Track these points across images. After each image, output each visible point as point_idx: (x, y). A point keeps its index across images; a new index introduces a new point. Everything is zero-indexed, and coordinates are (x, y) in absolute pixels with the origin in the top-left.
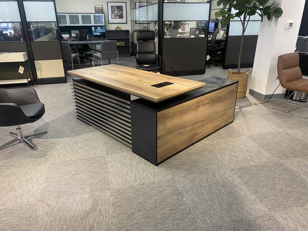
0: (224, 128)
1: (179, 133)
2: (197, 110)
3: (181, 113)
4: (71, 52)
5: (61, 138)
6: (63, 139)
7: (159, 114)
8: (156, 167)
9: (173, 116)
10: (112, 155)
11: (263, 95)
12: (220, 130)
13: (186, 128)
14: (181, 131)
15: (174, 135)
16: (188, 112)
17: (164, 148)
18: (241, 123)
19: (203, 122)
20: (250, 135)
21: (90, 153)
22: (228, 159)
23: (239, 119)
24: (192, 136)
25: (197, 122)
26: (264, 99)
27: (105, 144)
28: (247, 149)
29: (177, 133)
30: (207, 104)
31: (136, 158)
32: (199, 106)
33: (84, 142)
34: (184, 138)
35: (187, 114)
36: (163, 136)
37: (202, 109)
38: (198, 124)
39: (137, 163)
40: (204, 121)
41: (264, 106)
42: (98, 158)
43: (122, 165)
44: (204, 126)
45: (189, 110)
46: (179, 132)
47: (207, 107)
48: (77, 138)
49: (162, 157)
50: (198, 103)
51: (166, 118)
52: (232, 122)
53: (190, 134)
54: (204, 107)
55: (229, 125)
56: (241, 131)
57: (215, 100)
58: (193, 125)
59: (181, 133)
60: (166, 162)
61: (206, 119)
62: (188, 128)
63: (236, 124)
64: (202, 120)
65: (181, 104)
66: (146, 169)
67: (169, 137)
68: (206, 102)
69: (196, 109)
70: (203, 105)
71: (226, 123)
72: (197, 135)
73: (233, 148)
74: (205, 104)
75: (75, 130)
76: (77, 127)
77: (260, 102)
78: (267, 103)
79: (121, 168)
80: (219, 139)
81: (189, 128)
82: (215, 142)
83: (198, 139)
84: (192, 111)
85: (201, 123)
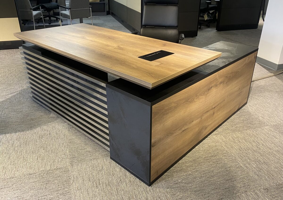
0: (237, 113)
1: (183, 131)
2: (208, 93)
3: (187, 101)
4: (31, 9)
5: (4, 134)
6: (8, 135)
7: (155, 108)
8: (149, 188)
9: (176, 107)
10: (80, 165)
11: (277, 64)
12: (233, 117)
13: (193, 122)
14: (186, 128)
15: (175, 136)
16: (196, 99)
17: (161, 157)
18: (257, 106)
19: (213, 110)
20: (275, 124)
21: (45, 161)
22: (254, 168)
23: (252, 98)
24: (200, 132)
25: (207, 110)
26: (276, 69)
27: (70, 144)
28: (277, 149)
29: (180, 131)
30: (221, 83)
31: (116, 171)
32: (211, 87)
33: (38, 140)
34: (189, 136)
35: (195, 102)
36: (160, 140)
37: (214, 91)
38: (208, 114)
39: (119, 180)
40: (215, 108)
41: (279, 79)
42: (58, 172)
43: (95, 185)
44: (215, 115)
45: (198, 95)
46: (183, 129)
47: (220, 87)
48: (29, 134)
49: (157, 172)
50: (211, 83)
51: (165, 112)
52: (246, 103)
53: (197, 129)
54: (217, 88)
55: (243, 108)
56: (261, 118)
57: (230, 76)
58: (202, 116)
59: (185, 130)
60: (163, 176)
61: (218, 105)
62: (195, 122)
63: (251, 106)
64: (213, 107)
65: (188, 88)
66: (132, 193)
67: (169, 140)
68: (220, 80)
69: (206, 93)
70: (216, 86)
71: (239, 107)
72: (206, 128)
73: (258, 147)
74: (218, 83)
75: (28, 119)
76: (31, 114)
77: (272, 74)
78: (281, 75)
79: (93, 191)
80: (234, 131)
81: (197, 121)
82: (230, 137)
83: (207, 134)
84: (201, 97)
85: (211, 112)
